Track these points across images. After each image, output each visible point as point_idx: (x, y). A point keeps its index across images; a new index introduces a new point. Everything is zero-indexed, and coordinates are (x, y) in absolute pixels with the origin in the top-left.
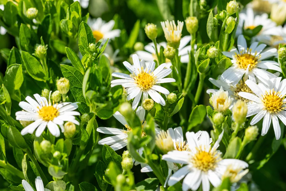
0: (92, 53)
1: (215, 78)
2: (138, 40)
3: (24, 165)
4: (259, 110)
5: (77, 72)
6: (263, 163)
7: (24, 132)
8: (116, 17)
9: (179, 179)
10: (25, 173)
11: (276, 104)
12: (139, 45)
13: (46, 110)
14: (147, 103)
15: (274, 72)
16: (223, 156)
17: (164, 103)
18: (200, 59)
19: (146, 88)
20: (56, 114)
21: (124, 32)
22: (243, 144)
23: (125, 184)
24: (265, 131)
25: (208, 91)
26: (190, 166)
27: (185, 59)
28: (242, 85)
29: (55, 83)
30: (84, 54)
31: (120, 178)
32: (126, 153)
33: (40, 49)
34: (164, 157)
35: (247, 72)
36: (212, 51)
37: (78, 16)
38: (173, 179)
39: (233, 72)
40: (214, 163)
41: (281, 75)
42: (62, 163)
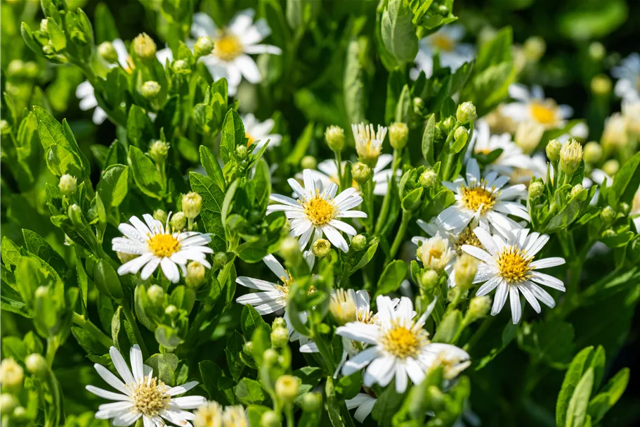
0: (239, 159)
1: (427, 220)
2: (307, 153)
3: (115, 324)
4: (491, 276)
5: (214, 186)
6: (484, 362)
7: (122, 270)
8: (277, 115)
9: (360, 366)
10: (115, 336)
11: (518, 268)
12: (309, 160)
13: (160, 240)
14: (320, 245)
15: (519, 220)
16: (430, 338)
17: (346, 248)
18: (408, 187)
19: (321, 222)
20: (177, 248)
21: (287, 139)
22: (464, 322)
23: (276, 365)
24: (497, 308)
25: (415, 240)
26: (379, 348)
27: (382, 189)
28: (467, 235)
29: (174, 201)
30: (226, 160)
31: (269, 354)
32: (279, 321)
33: (158, 147)
34: (339, 330)
35: (477, 215)
36: (428, 175)
37: (222, 102)
38: (351, 366)
39: (456, 213)
40: (417, 347)
41: (529, 225)
42: (178, 324)
